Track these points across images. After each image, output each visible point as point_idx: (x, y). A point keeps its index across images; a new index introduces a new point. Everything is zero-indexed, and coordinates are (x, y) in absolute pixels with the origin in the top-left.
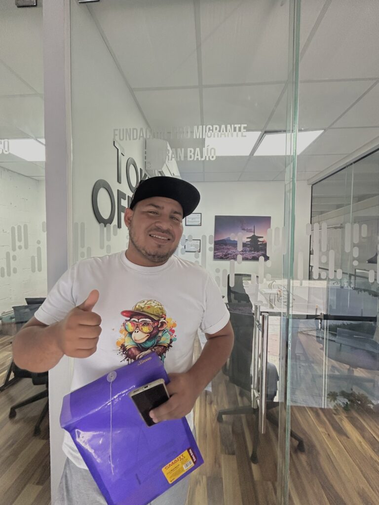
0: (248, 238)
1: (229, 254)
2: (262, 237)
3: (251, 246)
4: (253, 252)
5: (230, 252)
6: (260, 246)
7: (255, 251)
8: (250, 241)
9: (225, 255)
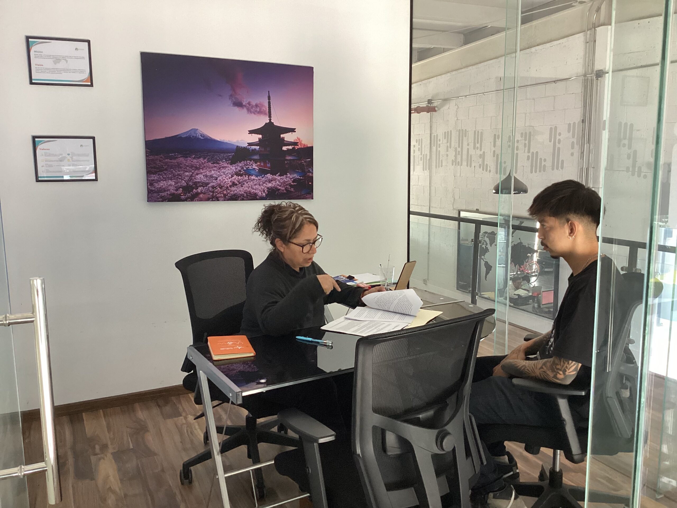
0: (251, 132)
1: (197, 185)
2: (293, 130)
3: (263, 157)
4: (269, 176)
5: (200, 178)
6: (289, 158)
7: (273, 173)
8: (260, 143)
9: (187, 189)
